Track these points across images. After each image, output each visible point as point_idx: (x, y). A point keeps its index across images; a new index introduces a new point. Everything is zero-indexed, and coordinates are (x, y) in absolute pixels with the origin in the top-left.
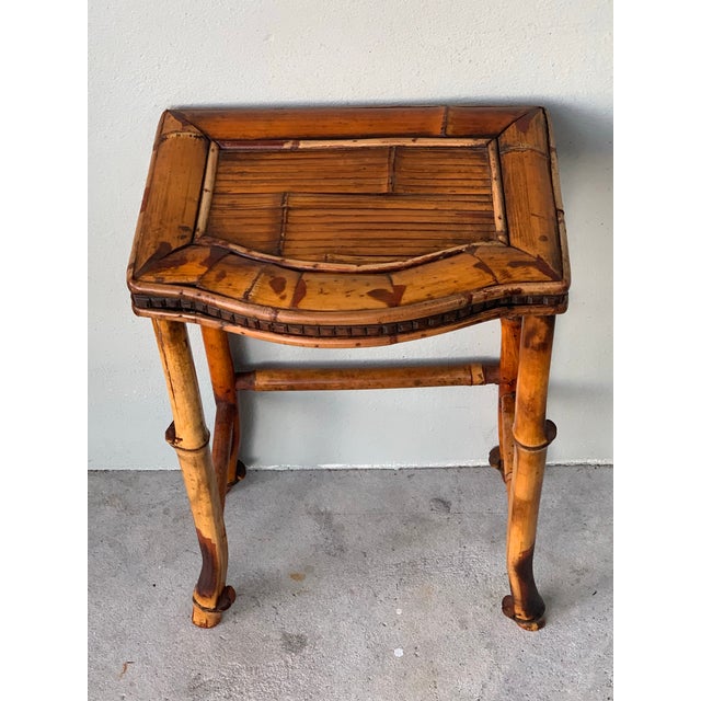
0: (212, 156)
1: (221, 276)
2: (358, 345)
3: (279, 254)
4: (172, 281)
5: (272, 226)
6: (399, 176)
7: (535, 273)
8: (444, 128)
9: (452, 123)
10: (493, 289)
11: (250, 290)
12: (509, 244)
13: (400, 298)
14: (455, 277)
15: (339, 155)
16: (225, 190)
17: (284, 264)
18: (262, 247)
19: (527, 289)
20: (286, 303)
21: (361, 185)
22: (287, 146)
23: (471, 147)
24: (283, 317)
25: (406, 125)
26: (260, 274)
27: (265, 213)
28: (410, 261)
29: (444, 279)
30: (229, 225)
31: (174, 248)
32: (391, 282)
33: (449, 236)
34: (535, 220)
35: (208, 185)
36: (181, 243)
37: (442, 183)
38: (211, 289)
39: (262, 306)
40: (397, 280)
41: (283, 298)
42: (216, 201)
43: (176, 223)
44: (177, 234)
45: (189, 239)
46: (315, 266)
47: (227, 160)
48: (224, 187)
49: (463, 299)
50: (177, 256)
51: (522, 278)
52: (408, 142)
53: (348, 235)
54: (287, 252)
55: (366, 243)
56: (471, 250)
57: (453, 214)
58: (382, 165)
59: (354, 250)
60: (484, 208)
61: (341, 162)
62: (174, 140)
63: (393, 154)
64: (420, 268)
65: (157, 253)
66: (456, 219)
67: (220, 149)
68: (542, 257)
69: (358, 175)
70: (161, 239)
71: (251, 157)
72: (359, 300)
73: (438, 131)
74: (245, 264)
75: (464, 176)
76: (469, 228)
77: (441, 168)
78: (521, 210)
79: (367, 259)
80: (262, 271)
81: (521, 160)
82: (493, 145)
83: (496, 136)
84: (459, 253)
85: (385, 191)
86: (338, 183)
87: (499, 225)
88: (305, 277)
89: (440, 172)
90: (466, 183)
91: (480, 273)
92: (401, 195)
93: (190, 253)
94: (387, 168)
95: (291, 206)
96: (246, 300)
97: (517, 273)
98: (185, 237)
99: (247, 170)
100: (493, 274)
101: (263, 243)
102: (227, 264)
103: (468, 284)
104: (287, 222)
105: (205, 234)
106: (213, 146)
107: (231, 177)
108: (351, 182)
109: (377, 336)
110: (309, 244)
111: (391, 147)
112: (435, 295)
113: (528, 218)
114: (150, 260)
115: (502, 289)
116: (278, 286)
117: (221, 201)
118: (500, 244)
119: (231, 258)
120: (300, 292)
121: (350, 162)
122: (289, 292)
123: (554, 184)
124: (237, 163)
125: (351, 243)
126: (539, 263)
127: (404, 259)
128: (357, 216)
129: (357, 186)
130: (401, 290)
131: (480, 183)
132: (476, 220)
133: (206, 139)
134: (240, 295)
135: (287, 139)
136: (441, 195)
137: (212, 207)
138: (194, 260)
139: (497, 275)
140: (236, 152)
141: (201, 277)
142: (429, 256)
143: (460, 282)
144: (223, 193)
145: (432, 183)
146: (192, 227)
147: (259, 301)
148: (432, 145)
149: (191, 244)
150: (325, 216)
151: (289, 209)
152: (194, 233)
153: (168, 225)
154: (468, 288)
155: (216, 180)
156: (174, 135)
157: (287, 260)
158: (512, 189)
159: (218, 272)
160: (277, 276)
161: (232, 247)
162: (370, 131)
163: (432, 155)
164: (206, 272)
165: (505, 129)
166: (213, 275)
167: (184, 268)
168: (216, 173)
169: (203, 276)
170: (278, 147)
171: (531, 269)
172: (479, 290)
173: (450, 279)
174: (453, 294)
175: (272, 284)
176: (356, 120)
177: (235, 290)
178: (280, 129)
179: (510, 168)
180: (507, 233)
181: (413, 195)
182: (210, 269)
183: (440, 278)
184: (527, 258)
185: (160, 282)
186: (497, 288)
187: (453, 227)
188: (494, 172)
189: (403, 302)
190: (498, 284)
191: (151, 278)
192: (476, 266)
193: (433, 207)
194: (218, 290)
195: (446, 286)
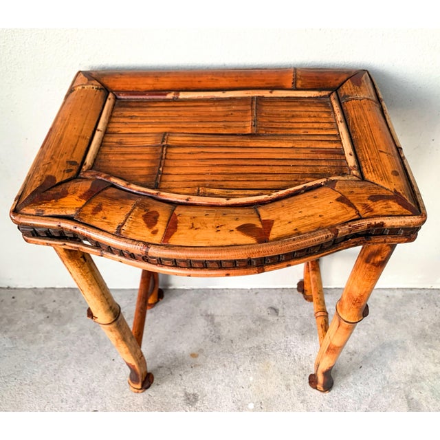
0: (109, 103)
1: (98, 209)
2: (228, 275)
3: (157, 187)
4: (51, 214)
5: (152, 161)
6: (260, 119)
7: (395, 207)
8: (295, 83)
9: (300, 79)
10: (357, 223)
11: (123, 224)
12: (362, 178)
13: (269, 233)
14: (320, 211)
15: (212, 104)
16: (116, 130)
17: (159, 197)
18: (142, 180)
19: (389, 222)
20: (158, 238)
21: (229, 127)
22: (170, 96)
23: (316, 98)
24: (154, 252)
25: (264, 80)
26: (134, 208)
27: (147, 150)
28: (275, 195)
29: (310, 213)
30: (114, 159)
31: (58, 180)
32: (259, 216)
33: (307, 170)
34: (383, 156)
35: (100, 126)
36: (66, 176)
37: (296, 126)
38: (86, 222)
39: (135, 240)
40: (265, 214)
41: (155, 233)
42: (107, 139)
43: (65, 159)
44: (65, 168)
45: (74, 172)
46: (187, 200)
47: (121, 107)
48: (115, 127)
49: (329, 234)
50: (60, 189)
51: (384, 212)
52: (266, 94)
53: (218, 170)
54: (163, 185)
55: (234, 177)
56: (331, 184)
57: (308, 151)
58: (246, 111)
59: (223, 183)
60: (334, 146)
61: (213, 109)
62: (80, 91)
63: (255, 103)
64: (285, 202)
65: (41, 186)
66: (311, 156)
67: (116, 98)
68: (398, 191)
69: (227, 119)
70: (48, 173)
71: (140, 105)
72: (229, 235)
73: (290, 85)
74: (122, 197)
75: (313, 120)
76: (324, 163)
77: (294, 113)
78: (369, 148)
79: (235, 192)
80: (137, 205)
81: (361, 107)
82: (334, 95)
83: (336, 89)
84: (319, 186)
85: (249, 132)
86: (210, 125)
87: (351, 161)
88: (178, 211)
89: (293, 116)
90: (316, 125)
91: (343, 208)
92: (263, 135)
93: (72, 186)
94: (250, 113)
95: (169, 144)
96: (118, 234)
97: (379, 207)
98: (71, 170)
99: (136, 114)
100: (355, 208)
101: (142, 176)
102: (105, 196)
103: (333, 218)
104: (166, 159)
105: (92, 168)
106: (111, 96)
107: (122, 120)
108: (221, 124)
109: (245, 267)
110: (184, 178)
111: (253, 98)
112: (302, 230)
113: (378, 155)
114: (33, 193)
115: (366, 223)
116: (151, 220)
117: (111, 139)
118: (355, 177)
119: (111, 191)
120: (172, 227)
121: (220, 109)
122: (161, 227)
123: (390, 126)
124: (129, 109)
125: (221, 178)
126: (396, 197)
127: (269, 192)
128: (226, 153)
129: (226, 127)
130: (268, 225)
131: (328, 126)
132: (329, 156)
133: (106, 90)
134: (113, 229)
135: (170, 91)
136: (296, 135)
137: (102, 144)
138: (74, 193)
139: (360, 208)
140: (129, 101)
141: (80, 210)
142: (292, 189)
143: (325, 216)
144: (114, 133)
145: (288, 125)
146: (79, 162)
147: (131, 236)
148: (285, 96)
149: (76, 177)
150: (198, 153)
151: (168, 147)
152: (81, 168)
153: (58, 160)
154: (333, 222)
155: (109, 122)
156: (80, 88)
157: (162, 193)
158: (358, 129)
159: (95, 205)
160: (152, 209)
161: (113, 180)
162: (237, 85)
163: (285, 104)
164: (84, 206)
165: (342, 84)
166: (90, 208)
167: (63, 201)
168: (111, 117)
169: (81, 208)
170: (162, 97)
171: (391, 203)
172: (344, 224)
173: (316, 214)
174: (319, 228)
175: (145, 218)
176: (225, 77)
177: (109, 223)
178: (165, 83)
179: (352, 114)
180: (360, 168)
181: (273, 135)
182: (88, 202)
183: (306, 212)
184: (384, 192)
185: (40, 215)
186: (361, 222)
187: (309, 163)
188: (339, 116)
189: (271, 237)
190: (361, 218)
191: (32, 211)
192: (338, 200)
193: (290, 145)
194: (93, 223)
195: (312, 220)
